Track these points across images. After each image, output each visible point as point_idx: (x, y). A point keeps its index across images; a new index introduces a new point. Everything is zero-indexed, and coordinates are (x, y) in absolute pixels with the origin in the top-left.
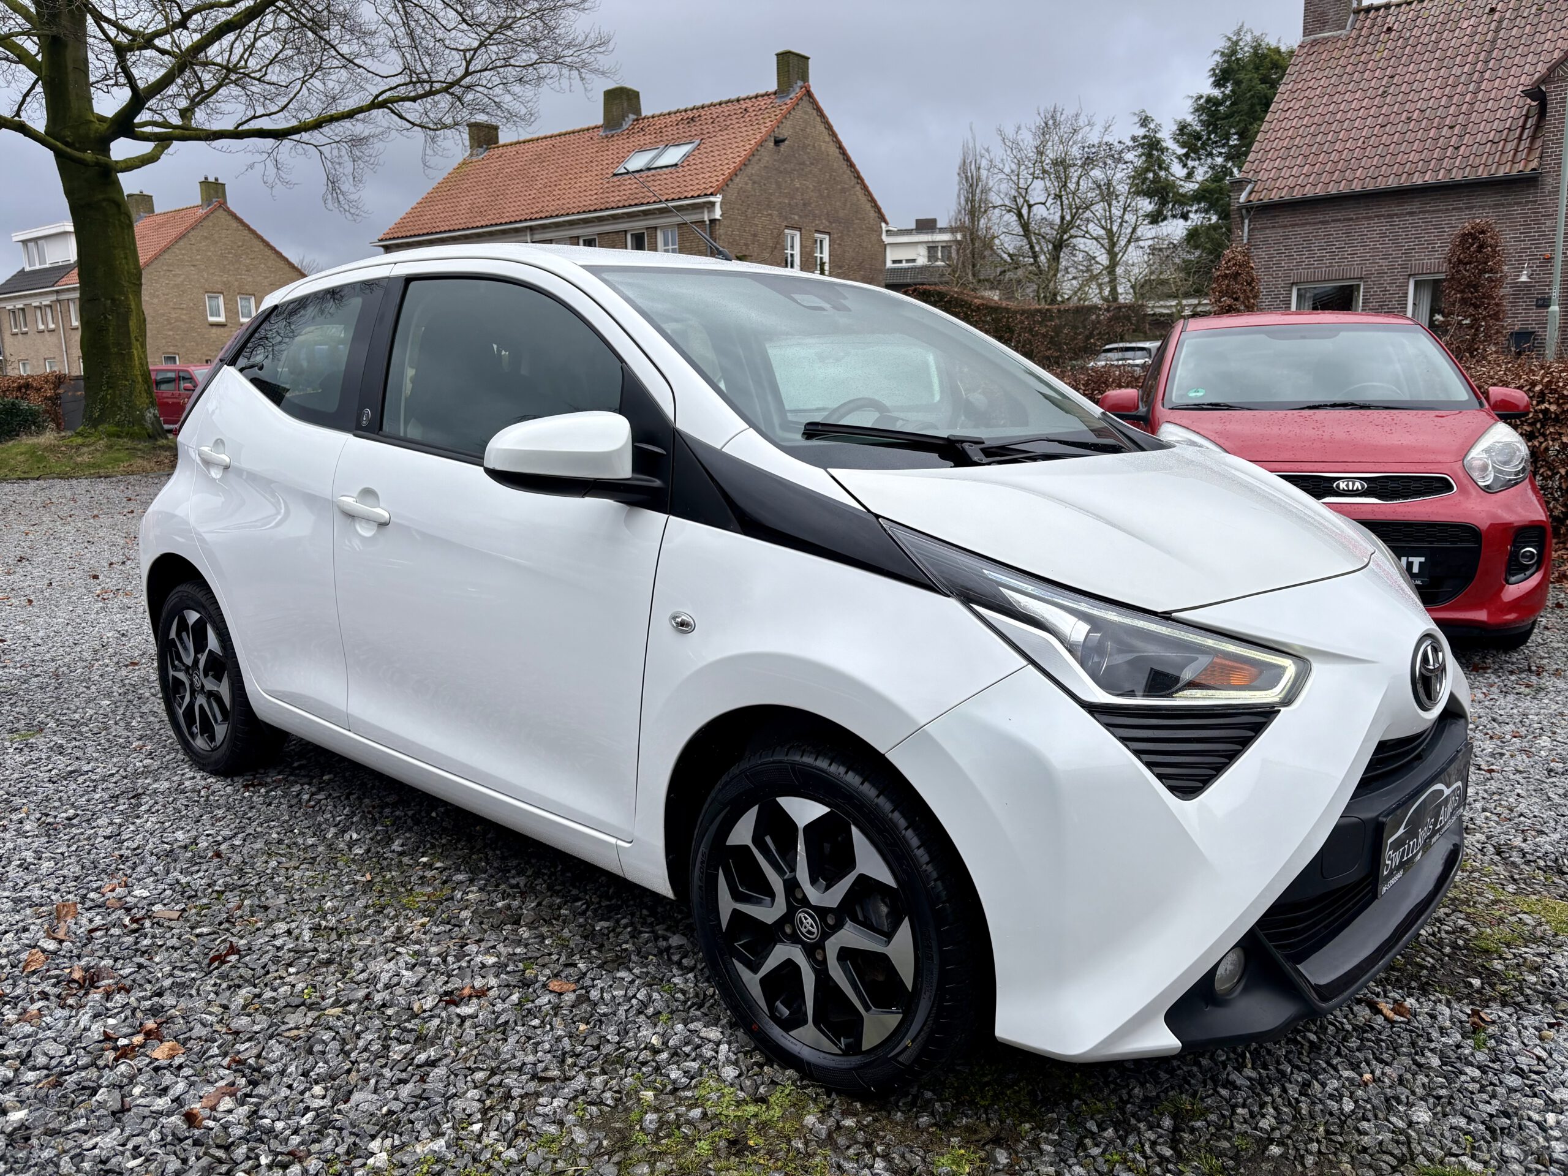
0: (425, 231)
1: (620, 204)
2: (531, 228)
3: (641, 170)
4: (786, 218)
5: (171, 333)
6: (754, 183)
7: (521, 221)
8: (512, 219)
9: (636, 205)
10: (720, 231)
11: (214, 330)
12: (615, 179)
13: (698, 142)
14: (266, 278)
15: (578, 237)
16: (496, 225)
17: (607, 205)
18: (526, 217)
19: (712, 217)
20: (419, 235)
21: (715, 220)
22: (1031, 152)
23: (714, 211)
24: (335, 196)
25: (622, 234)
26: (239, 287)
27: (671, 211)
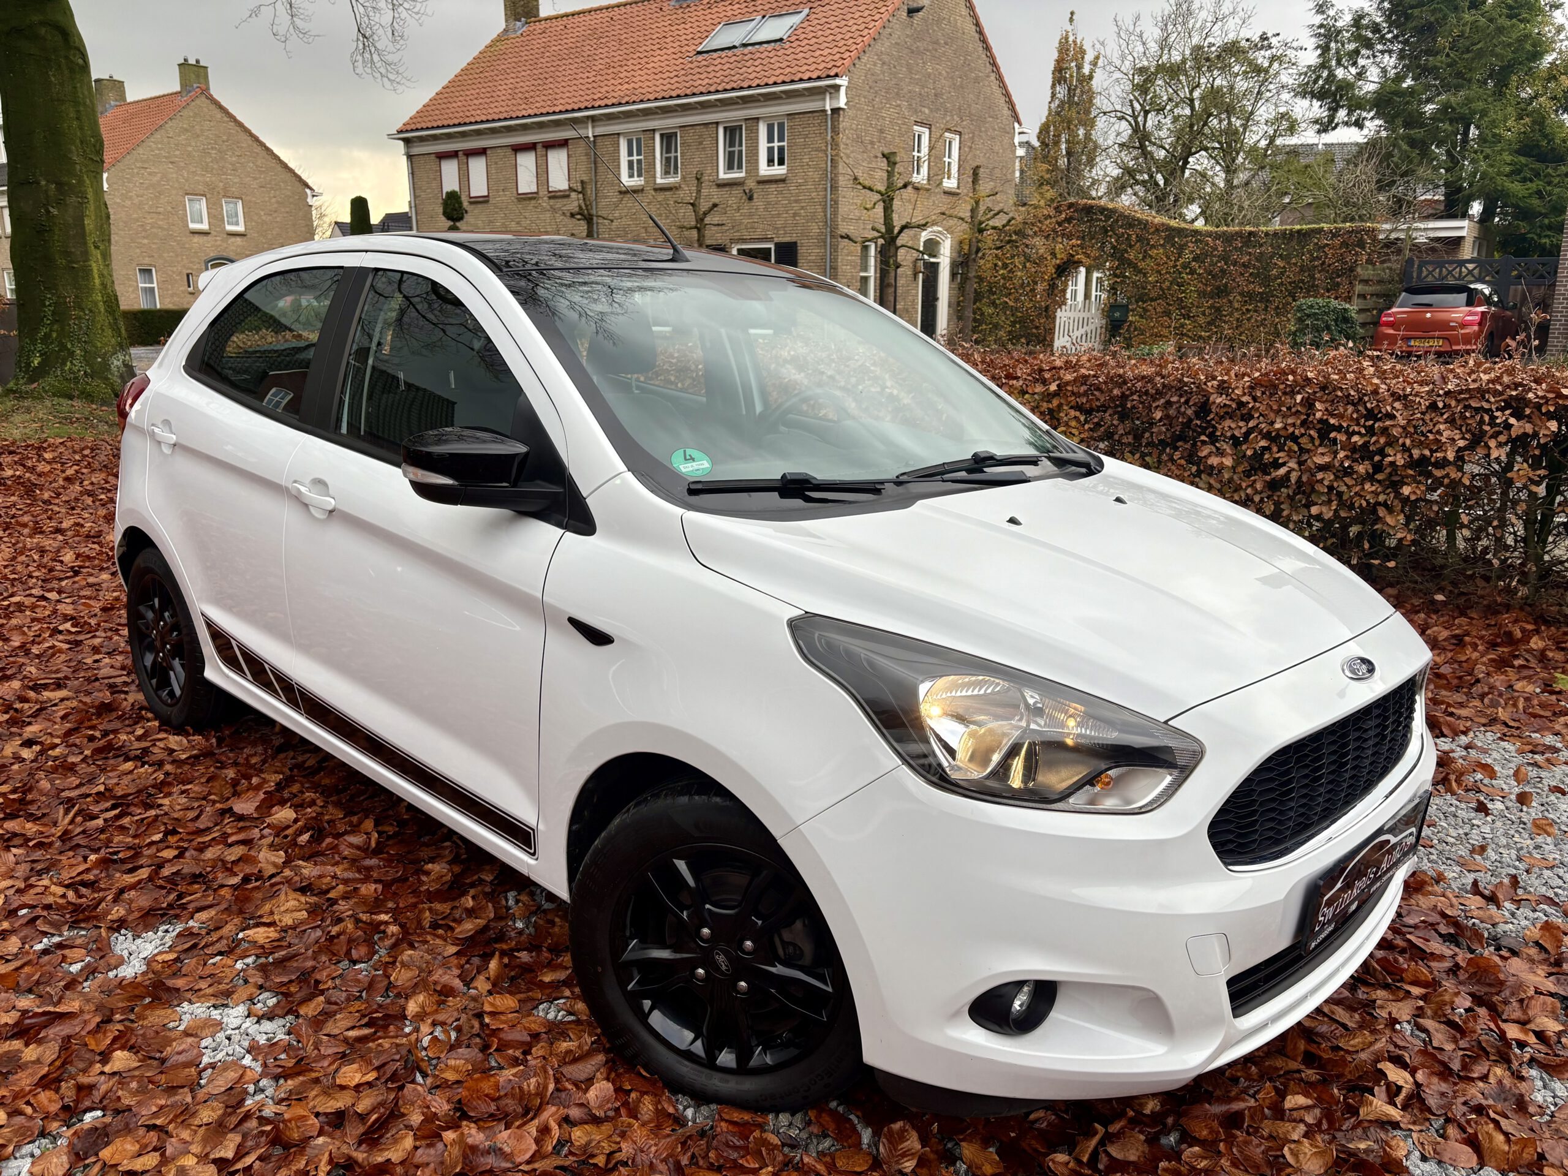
0: (456, 122)
1: (712, 89)
2: (593, 119)
3: (734, 47)
4: (916, 112)
5: (145, 241)
6: (884, 63)
7: (580, 109)
8: (569, 108)
9: (733, 89)
10: (844, 123)
11: (196, 239)
12: (700, 57)
13: (806, 11)
14: (255, 179)
15: (654, 130)
16: (548, 114)
17: (695, 91)
18: (586, 104)
19: (836, 106)
20: (449, 126)
21: (839, 109)
22: (1154, 47)
23: (838, 98)
24: (367, 55)
25: (712, 128)
26: (225, 189)
27: (780, 98)
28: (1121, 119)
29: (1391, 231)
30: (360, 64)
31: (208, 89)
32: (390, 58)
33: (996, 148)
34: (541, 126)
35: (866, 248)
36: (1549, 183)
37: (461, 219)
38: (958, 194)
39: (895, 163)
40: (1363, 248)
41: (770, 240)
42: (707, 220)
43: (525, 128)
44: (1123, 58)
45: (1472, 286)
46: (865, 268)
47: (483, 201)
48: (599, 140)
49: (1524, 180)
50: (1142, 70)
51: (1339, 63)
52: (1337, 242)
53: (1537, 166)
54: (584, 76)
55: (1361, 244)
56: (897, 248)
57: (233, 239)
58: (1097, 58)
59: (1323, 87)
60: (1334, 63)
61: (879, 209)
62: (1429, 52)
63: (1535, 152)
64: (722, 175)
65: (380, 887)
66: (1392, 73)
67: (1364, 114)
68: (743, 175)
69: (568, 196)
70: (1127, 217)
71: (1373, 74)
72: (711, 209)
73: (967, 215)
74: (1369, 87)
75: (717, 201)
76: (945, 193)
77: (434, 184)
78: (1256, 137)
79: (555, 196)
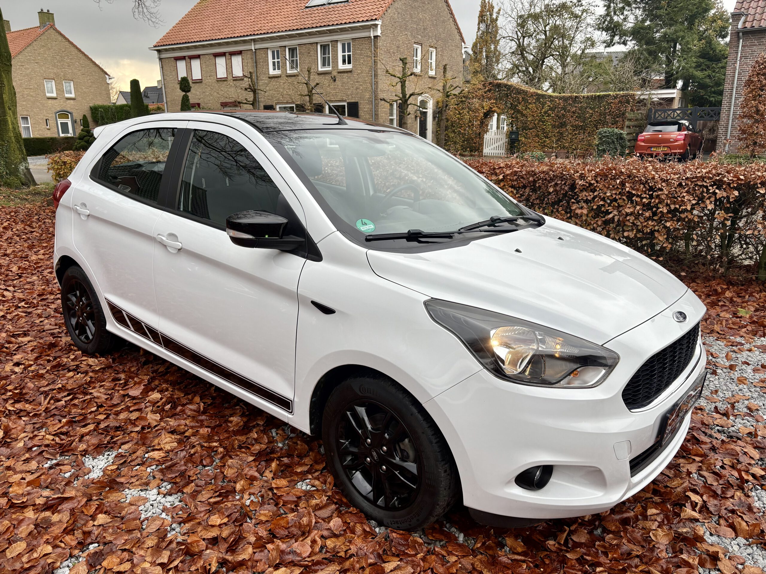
0: (184, 41)
1: (314, 26)
2: (254, 40)
3: (324, 4)
4: (415, 37)
5: (24, 103)
6: (399, 13)
7: (247, 35)
8: (242, 35)
9: (325, 26)
10: (380, 43)
11: (50, 101)
12: (307, 10)
14: (80, 70)
15: (285, 46)
17: (305, 26)
18: (251, 33)
19: (376, 34)
20: (180, 43)
21: (378, 36)
22: (527, 5)
23: (377, 31)
24: (140, 9)
25: (315, 45)
26: (64, 76)
27: (348, 30)
28: (512, 40)
29: (641, 95)
30: (136, 13)
31: (54, 25)
32: (152, 10)
33: (453, 55)
34: (228, 44)
35: (391, 105)
36: (714, 71)
37: (189, 91)
38: (435, 78)
39: (406, 63)
40: (629, 104)
41: (345, 101)
42: (314, 91)
43: (219, 45)
44: (512, 10)
45: (681, 122)
46: (392, 114)
47: (199, 82)
48: (258, 51)
49: (702, 70)
50: (521, 17)
51: (615, 14)
52: (617, 101)
53: (708, 63)
54: (249, 18)
55: (628, 102)
56: (408, 105)
57: (69, 101)
58: (500, 10)
59: (607, 25)
60: (612, 13)
61: (399, 85)
62: (657, 8)
63: (707, 57)
64: (320, 69)
65: (209, 430)
66: (640, 18)
67: (627, 38)
68: (330, 69)
69: (243, 80)
70: (517, 89)
71: (631, 18)
72: (315, 86)
73: (441, 88)
74: (629, 25)
75: (318, 82)
76: (429, 77)
77: (174, 73)
78: (576, 49)
79: (236, 79)
